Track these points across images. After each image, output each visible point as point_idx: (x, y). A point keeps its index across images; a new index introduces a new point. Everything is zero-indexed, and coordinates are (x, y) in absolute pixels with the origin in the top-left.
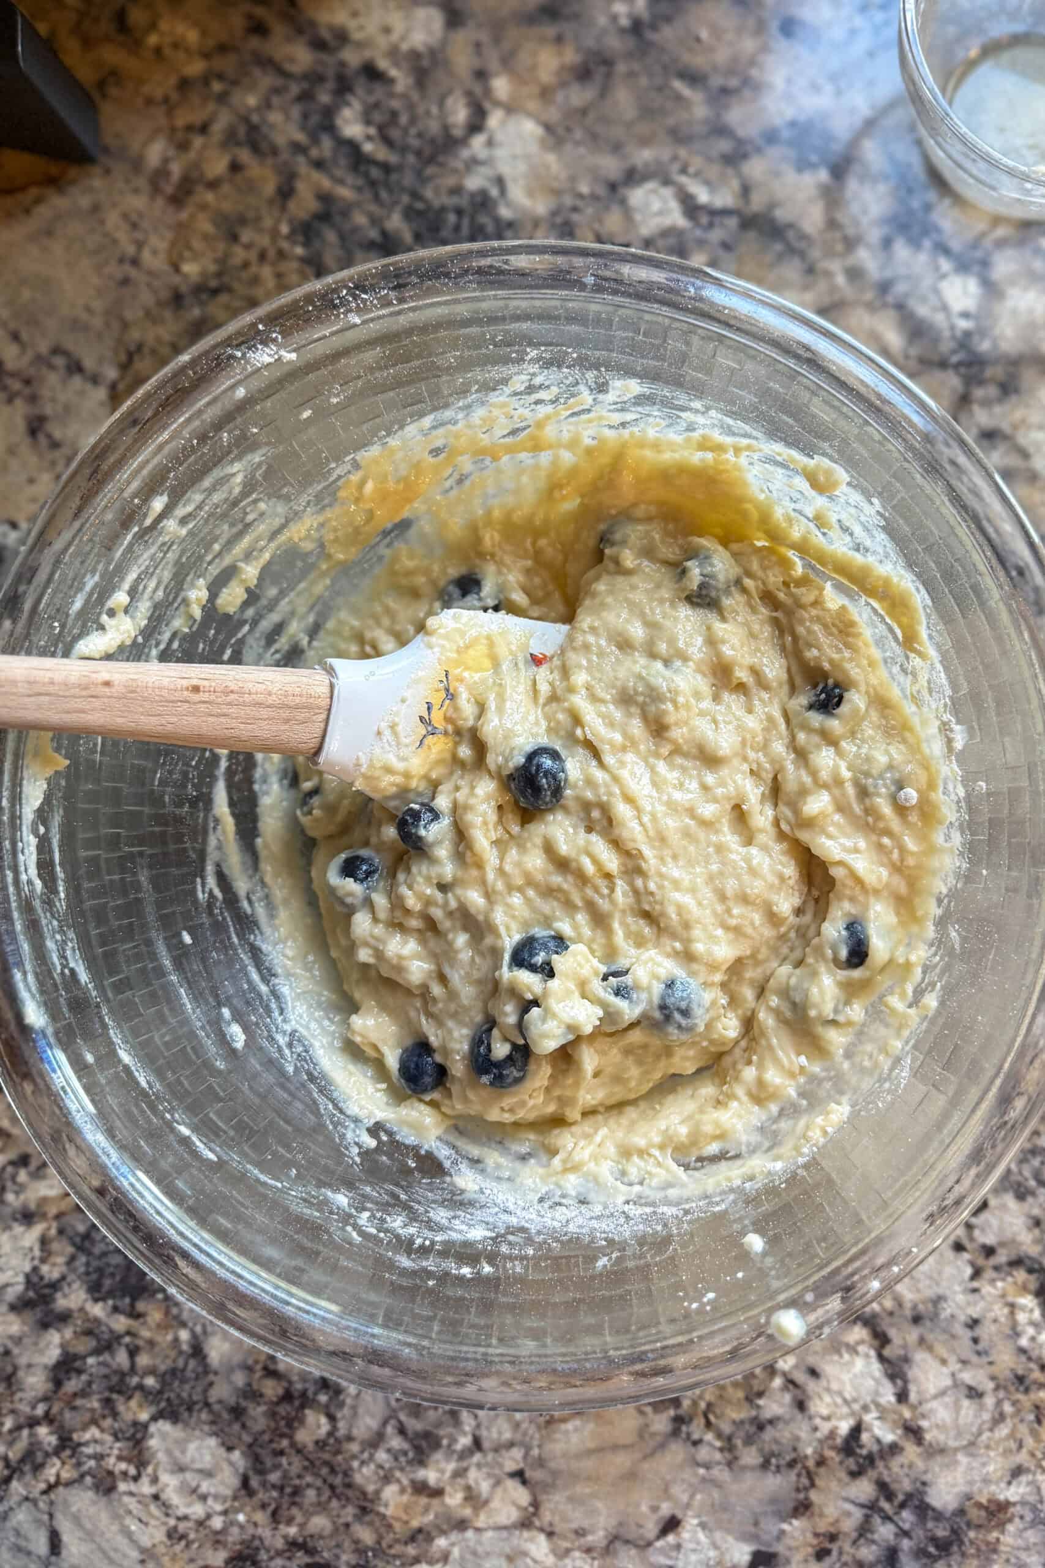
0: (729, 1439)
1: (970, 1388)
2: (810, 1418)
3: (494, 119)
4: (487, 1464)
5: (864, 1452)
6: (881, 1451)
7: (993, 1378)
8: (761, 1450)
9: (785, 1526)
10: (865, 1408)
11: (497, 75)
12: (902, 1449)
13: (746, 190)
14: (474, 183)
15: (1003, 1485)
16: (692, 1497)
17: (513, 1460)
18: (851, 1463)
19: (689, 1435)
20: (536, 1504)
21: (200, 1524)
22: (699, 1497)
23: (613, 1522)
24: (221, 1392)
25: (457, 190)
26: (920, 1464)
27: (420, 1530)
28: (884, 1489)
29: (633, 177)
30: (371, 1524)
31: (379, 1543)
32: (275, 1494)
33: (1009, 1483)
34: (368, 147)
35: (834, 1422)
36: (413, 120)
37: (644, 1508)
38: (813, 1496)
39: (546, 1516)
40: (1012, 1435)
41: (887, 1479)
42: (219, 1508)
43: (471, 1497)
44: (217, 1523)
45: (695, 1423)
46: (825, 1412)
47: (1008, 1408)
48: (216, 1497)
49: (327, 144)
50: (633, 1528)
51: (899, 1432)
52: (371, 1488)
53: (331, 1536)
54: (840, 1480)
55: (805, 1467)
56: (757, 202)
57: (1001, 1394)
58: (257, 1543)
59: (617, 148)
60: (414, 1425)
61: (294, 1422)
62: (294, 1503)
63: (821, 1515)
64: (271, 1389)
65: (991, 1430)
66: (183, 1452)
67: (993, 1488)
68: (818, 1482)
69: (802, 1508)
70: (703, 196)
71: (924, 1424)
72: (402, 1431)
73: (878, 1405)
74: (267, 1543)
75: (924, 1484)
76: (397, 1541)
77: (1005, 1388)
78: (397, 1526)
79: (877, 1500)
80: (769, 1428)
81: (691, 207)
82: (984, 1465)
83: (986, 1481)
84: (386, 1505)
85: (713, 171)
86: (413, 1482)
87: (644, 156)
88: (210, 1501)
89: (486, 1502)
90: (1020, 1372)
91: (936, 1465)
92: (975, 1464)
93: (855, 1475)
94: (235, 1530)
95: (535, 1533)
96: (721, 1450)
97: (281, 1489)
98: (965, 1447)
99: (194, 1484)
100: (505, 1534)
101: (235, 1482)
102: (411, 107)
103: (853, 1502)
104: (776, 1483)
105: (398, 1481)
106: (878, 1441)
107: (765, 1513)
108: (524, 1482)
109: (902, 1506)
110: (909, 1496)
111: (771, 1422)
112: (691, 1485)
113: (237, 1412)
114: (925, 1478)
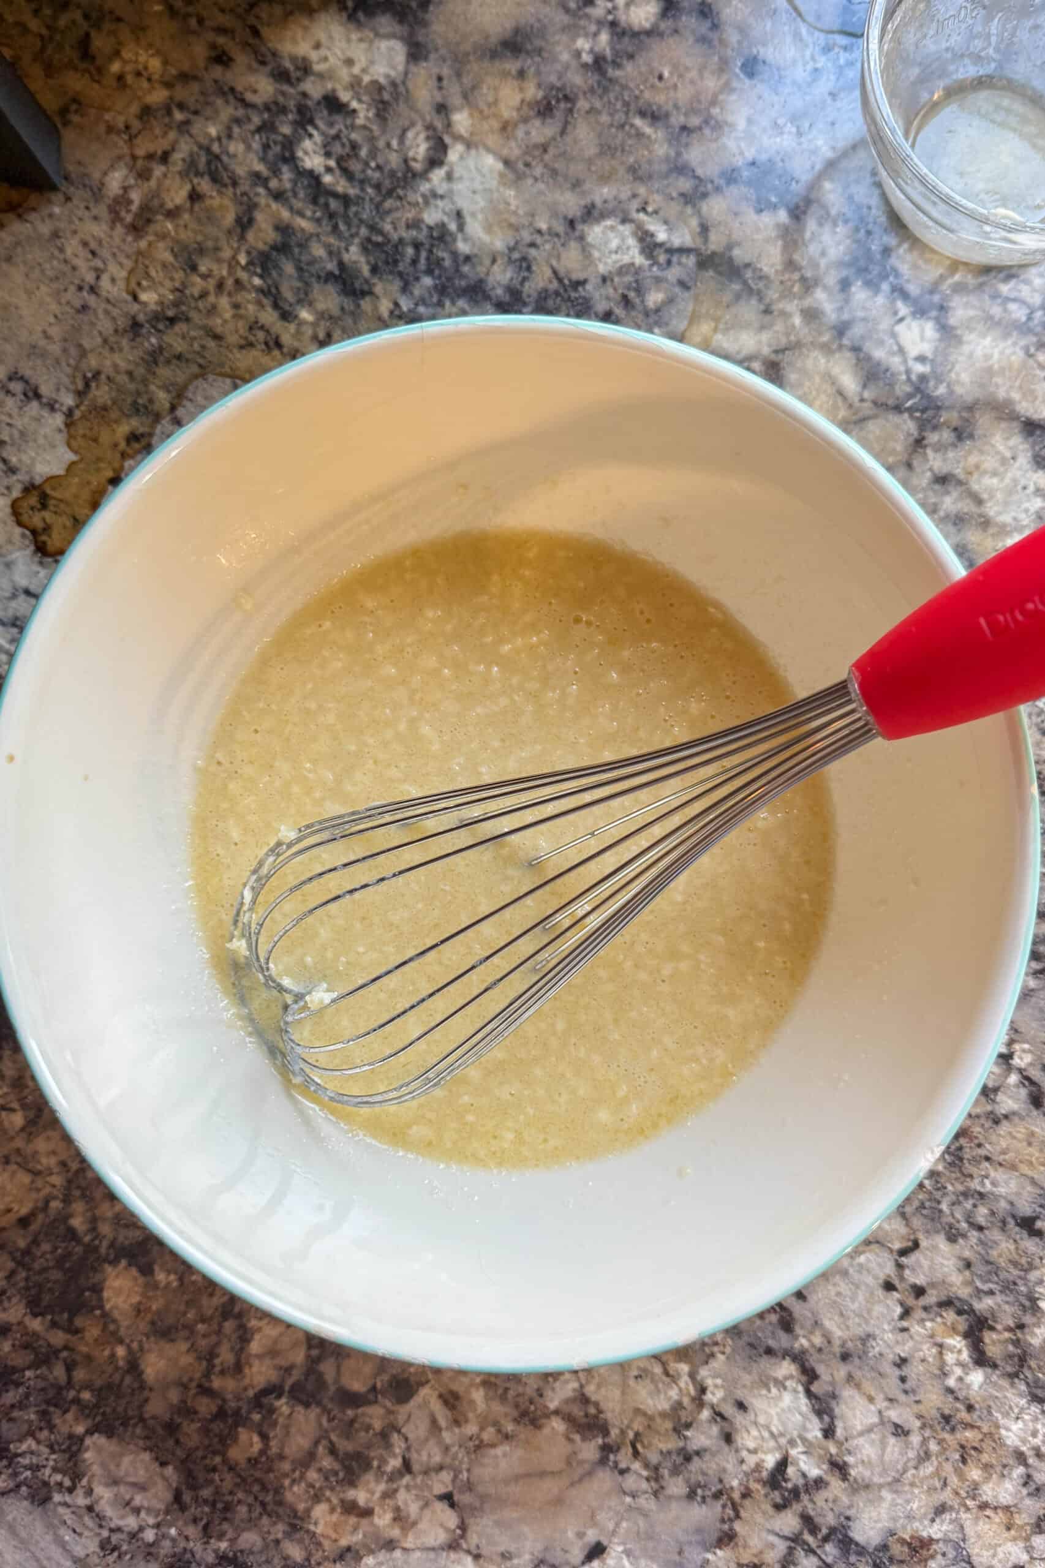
0: (656, 1468)
1: (897, 1426)
2: (737, 1451)
3: (454, 154)
4: (416, 1486)
5: (790, 1485)
6: (806, 1485)
7: (920, 1417)
8: (687, 1481)
9: (710, 1556)
10: (792, 1443)
11: (459, 109)
12: (827, 1484)
13: (704, 229)
14: (432, 217)
15: (926, 1522)
16: (617, 1525)
17: (442, 1483)
18: (777, 1496)
19: (616, 1463)
20: (463, 1527)
21: (133, 1536)
22: (624, 1524)
23: (539, 1546)
24: (156, 1407)
25: (415, 224)
26: (845, 1500)
27: (349, 1549)
28: (807, 1520)
29: (591, 213)
30: (301, 1541)
31: (308, 1559)
32: (207, 1509)
33: (933, 1521)
34: (327, 179)
35: (761, 1455)
36: (374, 152)
37: (570, 1534)
38: (738, 1526)
39: (473, 1539)
40: (937, 1473)
41: (812, 1513)
42: (151, 1521)
43: (399, 1517)
44: (149, 1535)
45: (623, 1451)
46: (751, 1445)
47: (933, 1447)
48: (149, 1510)
49: (287, 174)
50: (559, 1553)
51: (825, 1467)
52: (301, 1507)
53: (261, 1552)
54: (764, 1513)
55: (731, 1499)
56: (716, 241)
57: (928, 1433)
58: (188, 1556)
59: (576, 184)
60: (345, 1446)
61: (227, 1440)
62: (225, 1519)
63: (745, 1546)
64: (205, 1407)
65: (916, 1468)
66: (118, 1465)
67: (916, 1524)
68: (743, 1514)
69: (727, 1538)
70: (662, 236)
71: (850, 1459)
72: (333, 1451)
73: (804, 1440)
74: (198, 1556)
75: (848, 1518)
76: (326, 1558)
77: (931, 1427)
78: (326, 1544)
79: (801, 1533)
80: (696, 1459)
81: (649, 245)
82: (908, 1502)
83: (910, 1517)
84: (316, 1524)
85: (673, 209)
86: (342, 1501)
87: (603, 193)
88: (143, 1514)
89: (414, 1524)
90: (947, 1412)
91: (860, 1500)
92: (899, 1501)
93: (779, 1507)
94: (167, 1543)
95: (462, 1555)
96: (648, 1479)
97: (213, 1504)
98: (889, 1484)
99: (128, 1497)
100: (432, 1555)
101: (169, 1496)
102: (372, 139)
103: (777, 1535)
104: (705, 1514)
105: (329, 1500)
106: (804, 1475)
107: (690, 1543)
108: (452, 1505)
109: (826, 1539)
110: (833, 1531)
111: (698, 1453)
112: (617, 1513)
113: (171, 1428)
114: (848, 1513)
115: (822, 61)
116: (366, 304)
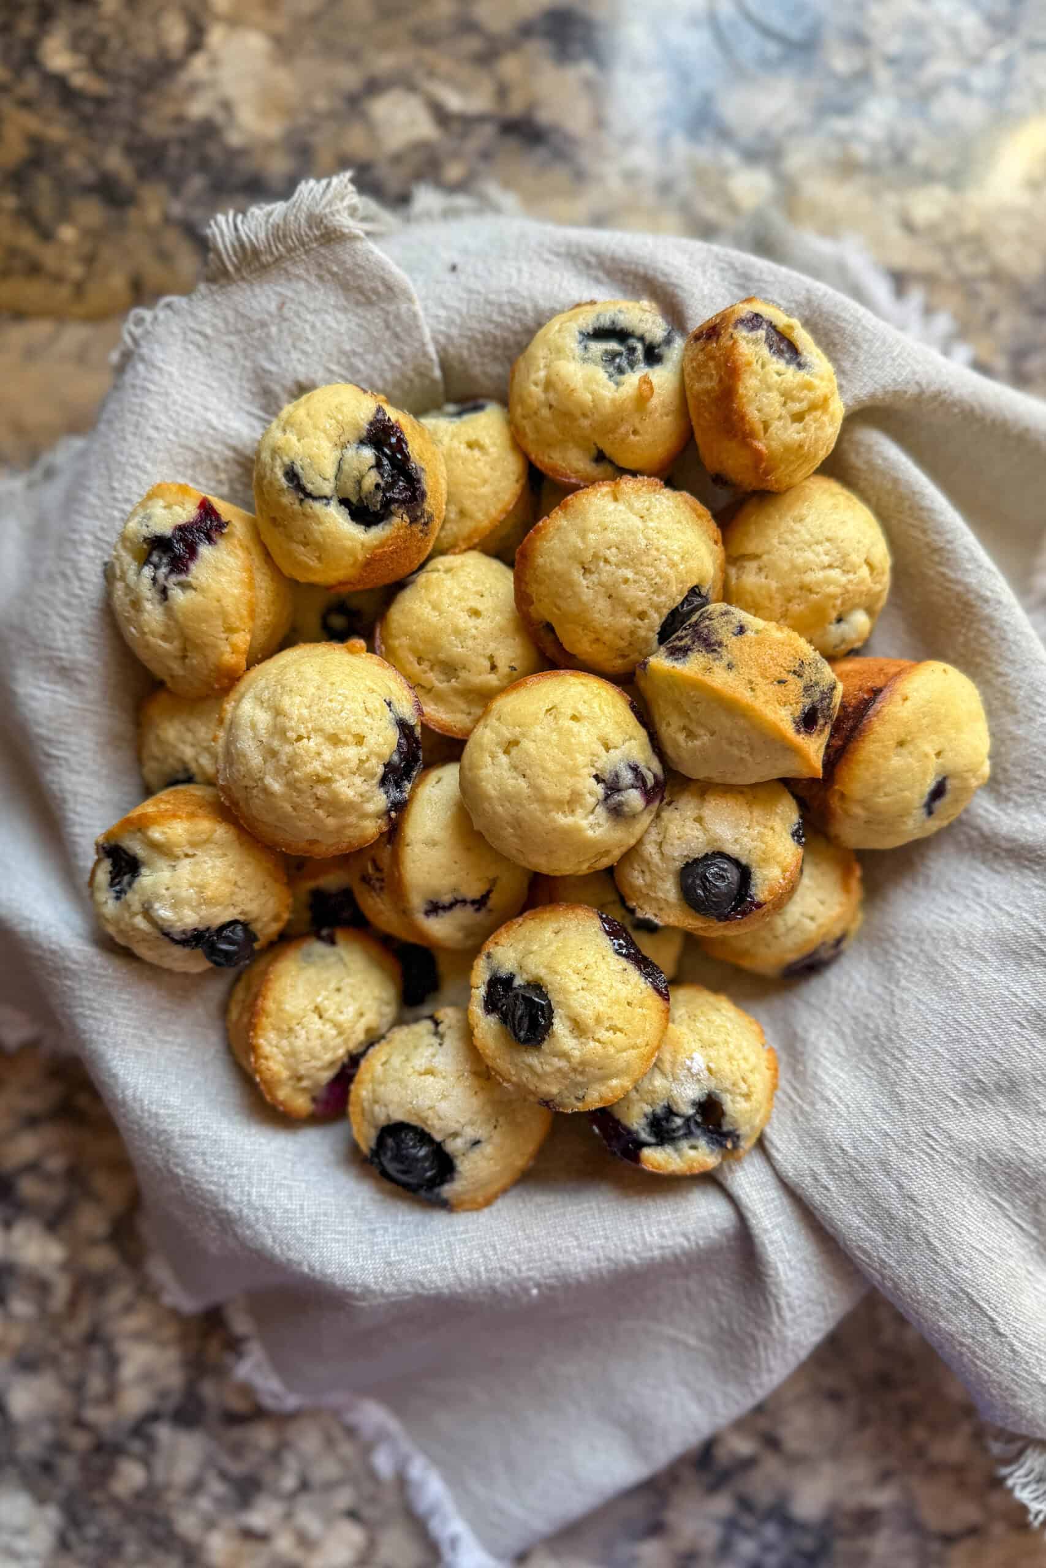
3: (216, 36)
4: (316, 1505)
5: (720, 1467)
6: (737, 1465)
7: (853, 1379)
12: (761, 1462)
13: (502, 92)
14: (198, 108)
15: (869, 1491)
18: (707, 1479)
20: (373, 1542)
24: (29, 1447)
25: (179, 119)
26: (780, 1475)
28: (745, 1504)
29: (374, 87)
32: (94, 1548)
33: (877, 1489)
34: (79, 80)
36: (126, 44)
38: (667, 1515)
41: (748, 1494)
48: (32, 1555)
49: (32, 80)
51: (758, 1443)
52: (194, 1537)
54: (696, 1497)
56: (516, 106)
57: (865, 1396)
59: (354, 56)
60: (237, 1468)
61: (107, 1473)
62: (116, 1558)
63: (678, 1535)
64: (81, 1441)
67: (859, 1494)
68: (671, 1501)
69: (656, 1527)
70: (454, 102)
71: (783, 1432)
72: (223, 1475)
75: (786, 1496)
79: (737, 1516)
81: (441, 116)
83: (852, 1488)
84: (212, 1554)
85: (466, 73)
87: (384, 63)
89: (318, 1544)
90: (883, 1371)
91: (797, 1476)
92: (841, 1471)
93: (710, 1491)
102: (122, 29)
103: (710, 1520)
106: (735, 1455)
107: (619, 1537)
109: (765, 1518)
110: (771, 1509)
113: (47, 1468)
114: (786, 1491)
116: (132, 214)
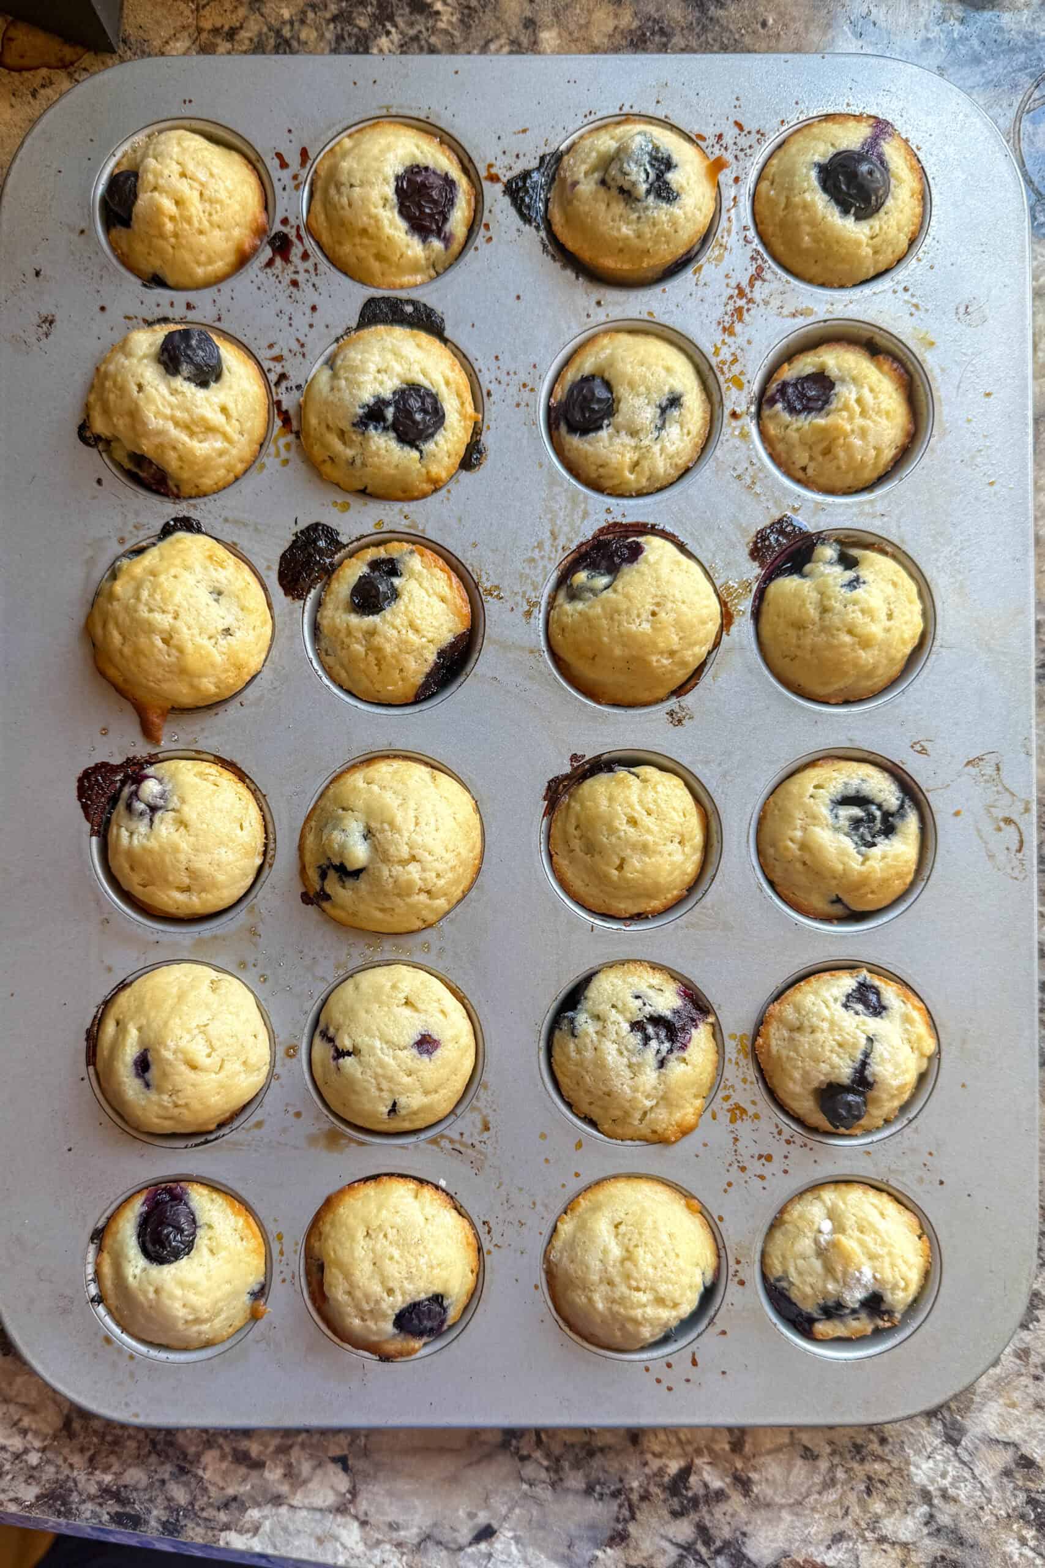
0: (558, 1460)
1: (806, 1448)
2: (642, 1453)
5: (690, 1494)
6: (706, 1495)
8: (587, 1476)
9: (599, 1553)
10: (699, 1452)
11: (549, 28)
12: (728, 1497)
15: (822, 1548)
16: (511, 1510)
17: (337, 1445)
18: (675, 1503)
19: (518, 1449)
20: (354, 1492)
21: (17, 1456)
22: (517, 1511)
23: (429, 1522)
26: (743, 1515)
27: (235, 1499)
28: (703, 1531)
30: (186, 1484)
31: (192, 1504)
33: (829, 1547)
35: (665, 1460)
37: (461, 1513)
38: (632, 1528)
39: (363, 1505)
40: (840, 1501)
41: (708, 1524)
42: (37, 1444)
43: (290, 1474)
44: (34, 1458)
45: (526, 1438)
46: (657, 1448)
47: (840, 1474)
48: (36, 1433)
50: (447, 1531)
51: (728, 1480)
53: (145, 1490)
54: (660, 1517)
55: (629, 1500)
57: (836, 1460)
58: (71, 1484)
63: (636, 1549)
65: (820, 1493)
66: (10, 1384)
67: (812, 1549)
68: (638, 1516)
69: (619, 1538)
73: (711, 1451)
74: (80, 1486)
75: (744, 1534)
76: (211, 1505)
78: (213, 1491)
79: (694, 1543)
80: (599, 1455)
82: (806, 1525)
83: (806, 1541)
84: (204, 1469)
86: (234, 1450)
88: (29, 1436)
89: (305, 1482)
91: (758, 1518)
92: (798, 1524)
93: (676, 1515)
94: (51, 1469)
95: (348, 1519)
96: (547, 1469)
97: (103, 1436)
98: (791, 1506)
99: (16, 1418)
100: (318, 1515)
101: (58, 1422)
103: (671, 1541)
104: (599, 1511)
105: (221, 1447)
107: (581, 1538)
108: (346, 1469)
109: (718, 1552)
110: (727, 1544)
111: (602, 1450)
112: (512, 1499)
114: (745, 1529)
115: (935, 32)
